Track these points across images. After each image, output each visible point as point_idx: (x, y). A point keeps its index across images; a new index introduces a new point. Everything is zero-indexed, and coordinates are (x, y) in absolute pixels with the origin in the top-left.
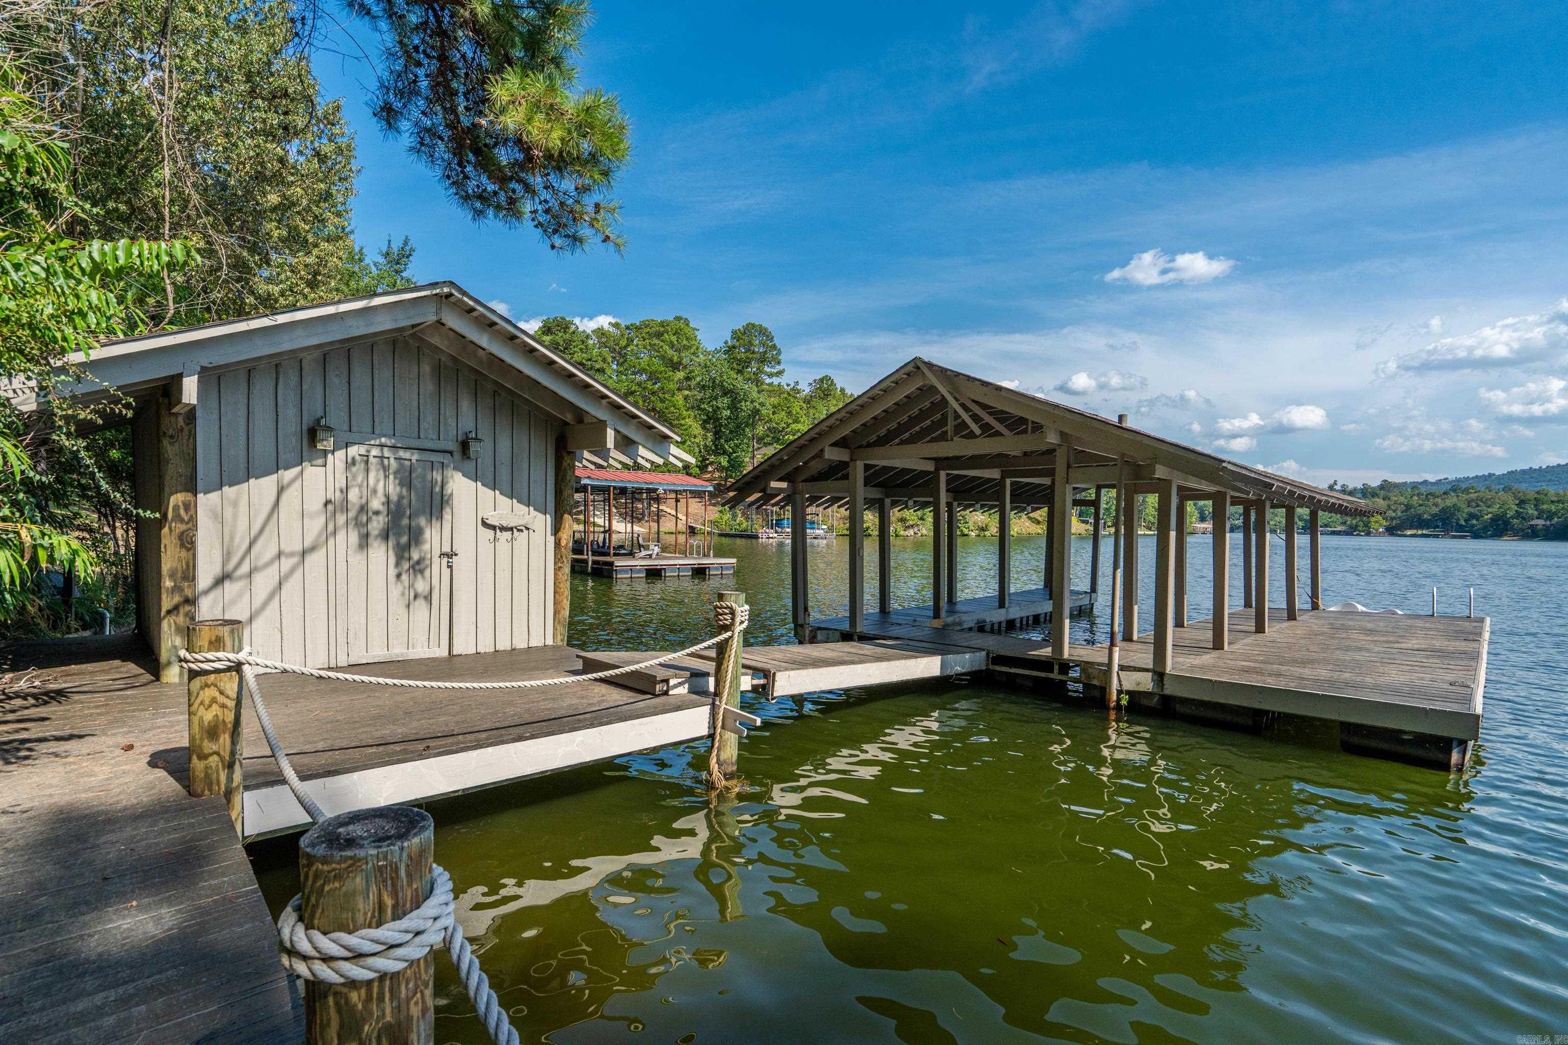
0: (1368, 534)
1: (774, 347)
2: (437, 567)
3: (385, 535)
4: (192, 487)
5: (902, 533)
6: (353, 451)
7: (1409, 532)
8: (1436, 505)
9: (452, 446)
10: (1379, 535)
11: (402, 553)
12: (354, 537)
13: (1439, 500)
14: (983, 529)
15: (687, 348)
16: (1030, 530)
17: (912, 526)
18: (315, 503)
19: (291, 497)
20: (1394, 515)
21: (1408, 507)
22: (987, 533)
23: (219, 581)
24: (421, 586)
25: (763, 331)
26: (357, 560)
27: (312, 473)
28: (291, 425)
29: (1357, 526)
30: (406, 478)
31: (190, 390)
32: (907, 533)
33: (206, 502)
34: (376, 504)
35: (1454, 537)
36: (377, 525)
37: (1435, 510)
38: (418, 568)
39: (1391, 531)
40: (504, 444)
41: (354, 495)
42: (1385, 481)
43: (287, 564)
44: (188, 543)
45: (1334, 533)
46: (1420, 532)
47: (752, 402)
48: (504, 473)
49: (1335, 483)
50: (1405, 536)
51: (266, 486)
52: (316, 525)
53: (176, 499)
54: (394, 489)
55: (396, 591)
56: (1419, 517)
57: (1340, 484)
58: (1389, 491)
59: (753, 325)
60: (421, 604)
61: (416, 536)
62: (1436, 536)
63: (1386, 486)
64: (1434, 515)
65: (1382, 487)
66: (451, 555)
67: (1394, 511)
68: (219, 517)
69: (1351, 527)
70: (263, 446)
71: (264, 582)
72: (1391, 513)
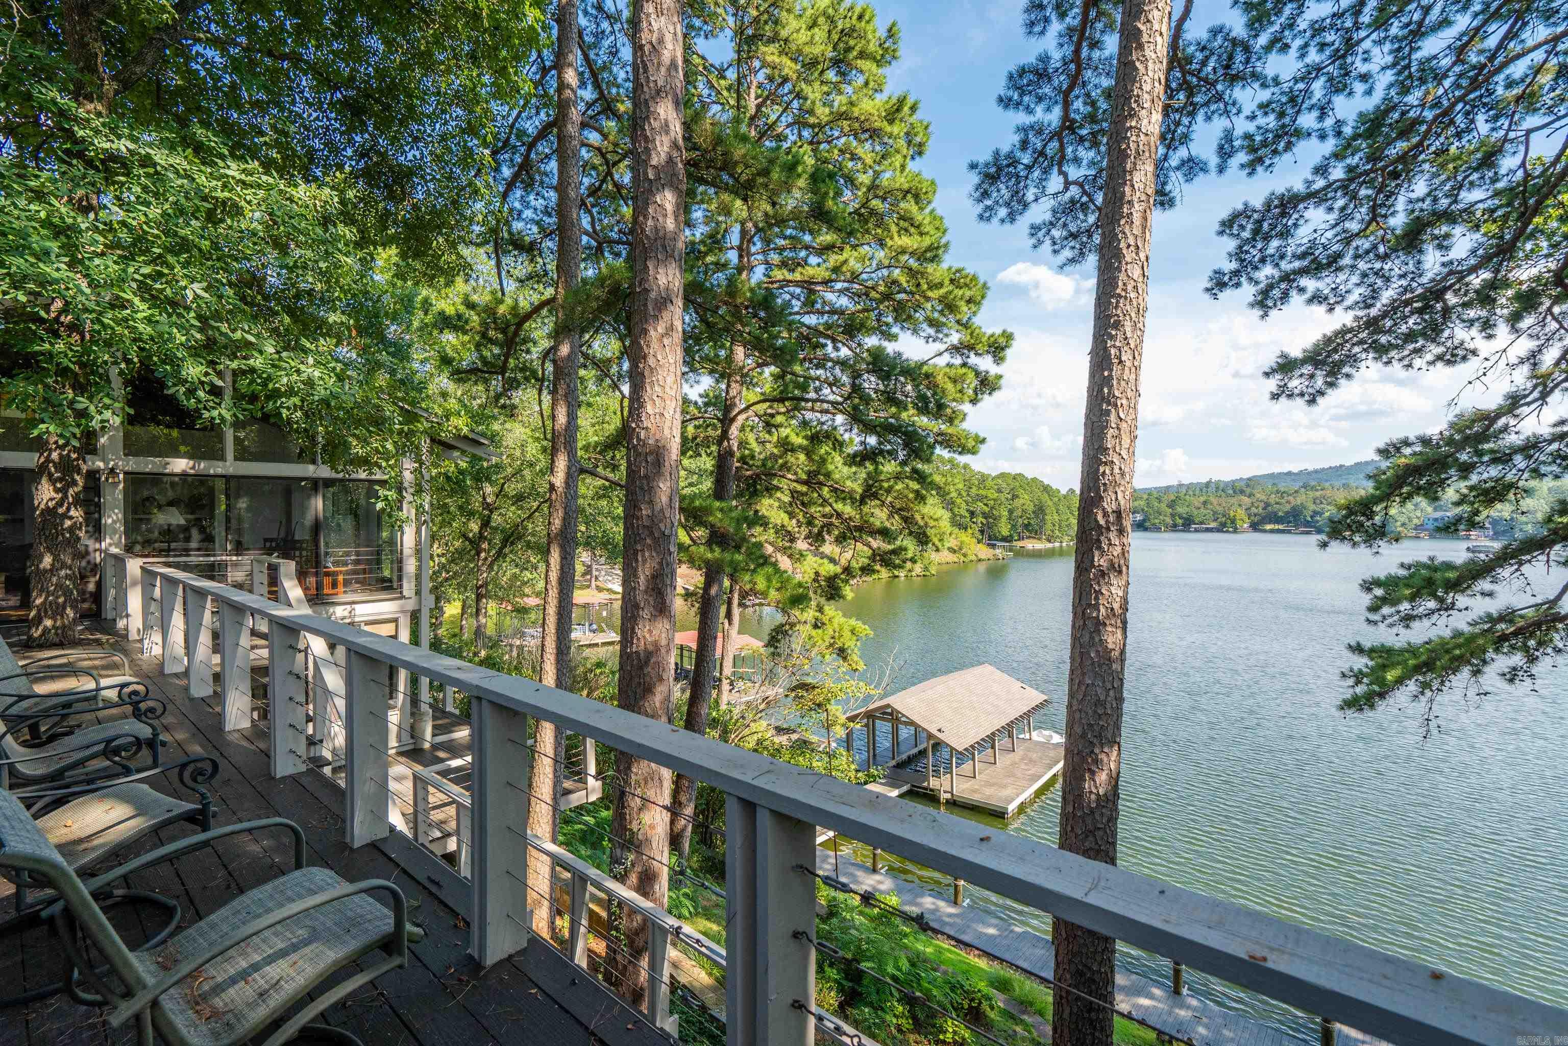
0: (1236, 530)
7: (1268, 528)
8: (1288, 502)
10: (1244, 531)
13: (1291, 498)
20: (1256, 511)
21: (1267, 504)
29: (1225, 523)
35: (1303, 532)
37: (1288, 506)
39: (1255, 527)
45: (1208, 530)
46: (1276, 528)
50: (1266, 531)
56: (1275, 514)
62: (1289, 532)
64: (1287, 513)
67: (1257, 508)
69: (1221, 524)
72: (1254, 510)
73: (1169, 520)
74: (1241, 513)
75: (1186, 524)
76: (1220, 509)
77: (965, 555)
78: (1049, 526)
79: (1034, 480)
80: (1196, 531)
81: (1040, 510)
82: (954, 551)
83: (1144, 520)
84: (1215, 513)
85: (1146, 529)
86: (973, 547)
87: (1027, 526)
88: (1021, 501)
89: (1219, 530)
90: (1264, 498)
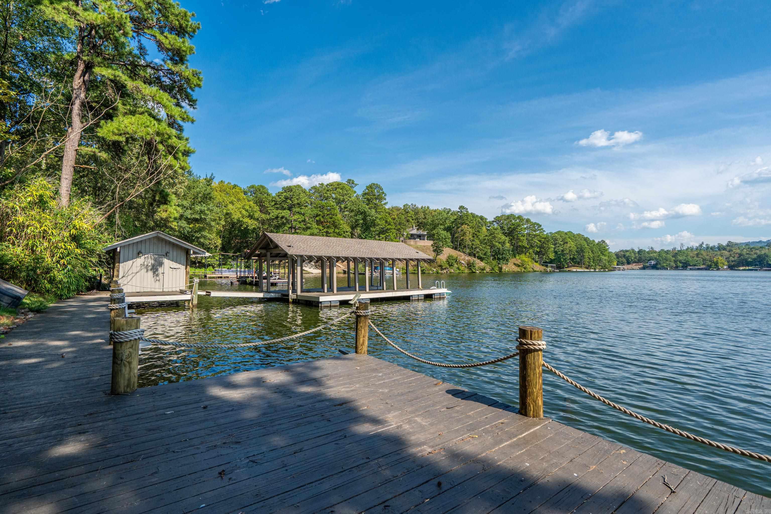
0: (718, 269)
1: (383, 193)
2: (161, 276)
3: (151, 270)
4: (119, 263)
5: (440, 272)
6: (146, 256)
7: (741, 268)
8: (755, 253)
9: (164, 254)
10: (724, 270)
11: (154, 273)
12: (145, 270)
13: (758, 251)
14: (483, 270)
15: (346, 194)
16: (514, 270)
17: (445, 269)
18: (139, 265)
19: (135, 264)
20: (733, 259)
21: (740, 255)
22: (485, 271)
23: (122, 277)
24: (158, 278)
25: (378, 186)
26: (146, 274)
27: (138, 260)
28: (135, 252)
29: (711, 265)
30: (155, 260)
31: (118, 250)
32: (442, 272)
33: (121, 265)
34: (150, 264)
35: (766, 270)
36: (150, 268)
37: (755, 256)
38: (157, 275)
39: (731, 267)
40: (175, 253)
41: (145, 263)
42: (729, 242)
43: (133, 275)
44: (118, 271)
45: (699, 269)
46: (747, 268)
47: (372, 216)
48: (175, 258)
49: (703, 243)
50: (739, 270)
51: (130, 262)
52: (139, 268)
53: (117, 264)
54: (153, 262)
55: (153, 279)
56: (746, 260)
57: (705, 244)
58: (732, 247)
59: (374, 184)
60: (158, 282)
61: (157, 270)
62: (756, 270)
63: (730, 244)
64: (754, 259)
65: (728, 245)
66: (163, 273)
67: (733, 257)
68: (123, 267)
69: (708, 266)
70: (131, 256)
71: (130, 277)
72: (731, 258)
73: (673, 264)
74: (721, 259)
75: (685, 266)
76: (708, 257)
77: (525, 268)
78: (587, 260)
79: (579, 235)
80: (691, 269)
81: (581, 251)
82: (519, 266)
83: (656, 264)
84: (704, 260)
85: (658, 269)
86: (530, 263)
87: (573, 259)
88: (569, 245)
89: (706, 269)
90: (738, 251)
